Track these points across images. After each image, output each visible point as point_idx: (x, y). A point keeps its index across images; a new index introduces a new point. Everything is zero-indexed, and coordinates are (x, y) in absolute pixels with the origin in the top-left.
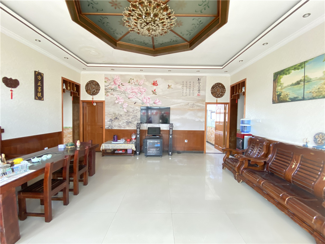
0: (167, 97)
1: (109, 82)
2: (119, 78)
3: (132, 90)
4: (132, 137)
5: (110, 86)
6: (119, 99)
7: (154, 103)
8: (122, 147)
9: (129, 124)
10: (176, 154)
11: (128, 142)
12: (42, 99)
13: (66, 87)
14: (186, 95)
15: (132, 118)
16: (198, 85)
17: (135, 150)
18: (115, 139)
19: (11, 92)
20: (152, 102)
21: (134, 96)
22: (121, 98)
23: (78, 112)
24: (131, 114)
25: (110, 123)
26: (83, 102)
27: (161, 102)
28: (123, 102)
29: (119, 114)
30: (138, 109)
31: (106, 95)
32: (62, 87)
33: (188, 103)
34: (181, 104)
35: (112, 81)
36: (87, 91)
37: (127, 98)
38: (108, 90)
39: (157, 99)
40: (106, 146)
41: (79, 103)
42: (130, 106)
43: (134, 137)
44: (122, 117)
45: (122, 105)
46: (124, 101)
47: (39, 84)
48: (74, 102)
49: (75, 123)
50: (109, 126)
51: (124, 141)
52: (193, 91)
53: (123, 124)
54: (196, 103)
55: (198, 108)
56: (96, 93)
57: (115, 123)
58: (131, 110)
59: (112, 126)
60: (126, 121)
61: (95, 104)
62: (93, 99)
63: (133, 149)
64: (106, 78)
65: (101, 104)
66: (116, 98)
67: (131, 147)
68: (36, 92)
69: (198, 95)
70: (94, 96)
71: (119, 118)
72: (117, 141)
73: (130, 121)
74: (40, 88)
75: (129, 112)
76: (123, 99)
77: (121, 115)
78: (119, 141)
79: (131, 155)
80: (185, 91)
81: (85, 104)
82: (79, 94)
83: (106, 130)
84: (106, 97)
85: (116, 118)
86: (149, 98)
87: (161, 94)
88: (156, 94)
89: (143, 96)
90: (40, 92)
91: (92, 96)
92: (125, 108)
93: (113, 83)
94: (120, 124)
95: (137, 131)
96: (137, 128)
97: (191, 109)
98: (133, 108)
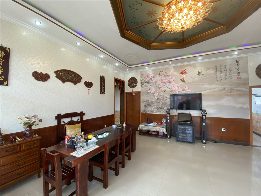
0: (197, 84)
1: (144, 77)
2: (151, 73)
3: (162, 80)
4: (163, 121)
5: (144, 80)
6: (151, 89)
7: (183, 90)
8: (154, 130)
9: (160, 109)
10: (211, 143)
11: (159, 125)
12: (104, 93)
13: (117, 84)
14: (221, 80)
15: (162, 105)
16: (236, 67)
17: (166, 133)
18: (149, 122)
19: (88, 90)
20: (180, 90)
21: (163, 85)
22: (153, 88)
23: (124, 100)
24: (161, 101)
25: (145, 108)
26: (126, 93)
27: (191, 89)
28: (154, 92)
29: (151, 101)
30: (167, 96)
31: (142, 87)
32: (115, 85)
33: (225, 88)
34: (216, 89)
35: (146, 76)
36: (129, 85)
37: (158, 88)
38: (143, 83)
39: (187, 86)
40: (142, 127)
41: (124, 94)
42: (160, 94)
43: (164, 121)
44: (154, 103)
45: (153, 94)
46: (155, 90)
47: (103, 84)
48: (121, 94)
49: (122, 108)
50: (144, 111)
51: (156, 124)
52: (230, 74)
53: (155, 110)
54: (234, 87)
55: (238, 93)
56: (135, 86)
57: (148, 108)
58: (161, 98)
59: (146, 111)
60: (157, 107)
61: (134, 94)
62: (133, 90)
63: (164, 132)
64: (141, 74)
65: (138, 93)
66: (148, 89)
67: (163, 130)
68: (101, 89)
69: (237, 78)
70: (133, 88)
71: (151, 104)
72: (150, 124)
73: (160, 107)
74: (103, 86)
75: (159, 99)
76: (154, 89)
77: (153, 102)
78: (152, 124)
79: (162, 138)
80: (219, 76)
81: (128, 94)
82: (124, 88)
83: (141, 113)
84: (142, 89)
85: (149, 104)
86: (178, 86)
87: (190, 81)
88: (186, 82)
89: (172, 84)
90: (103, 89)
91: (132, 88)
92: (156, 96)
93: (147, 77)
94: (152, 109)
95: (167, 116)
96: (167, 114)
97: (229, 94)
98: (162, 96)
